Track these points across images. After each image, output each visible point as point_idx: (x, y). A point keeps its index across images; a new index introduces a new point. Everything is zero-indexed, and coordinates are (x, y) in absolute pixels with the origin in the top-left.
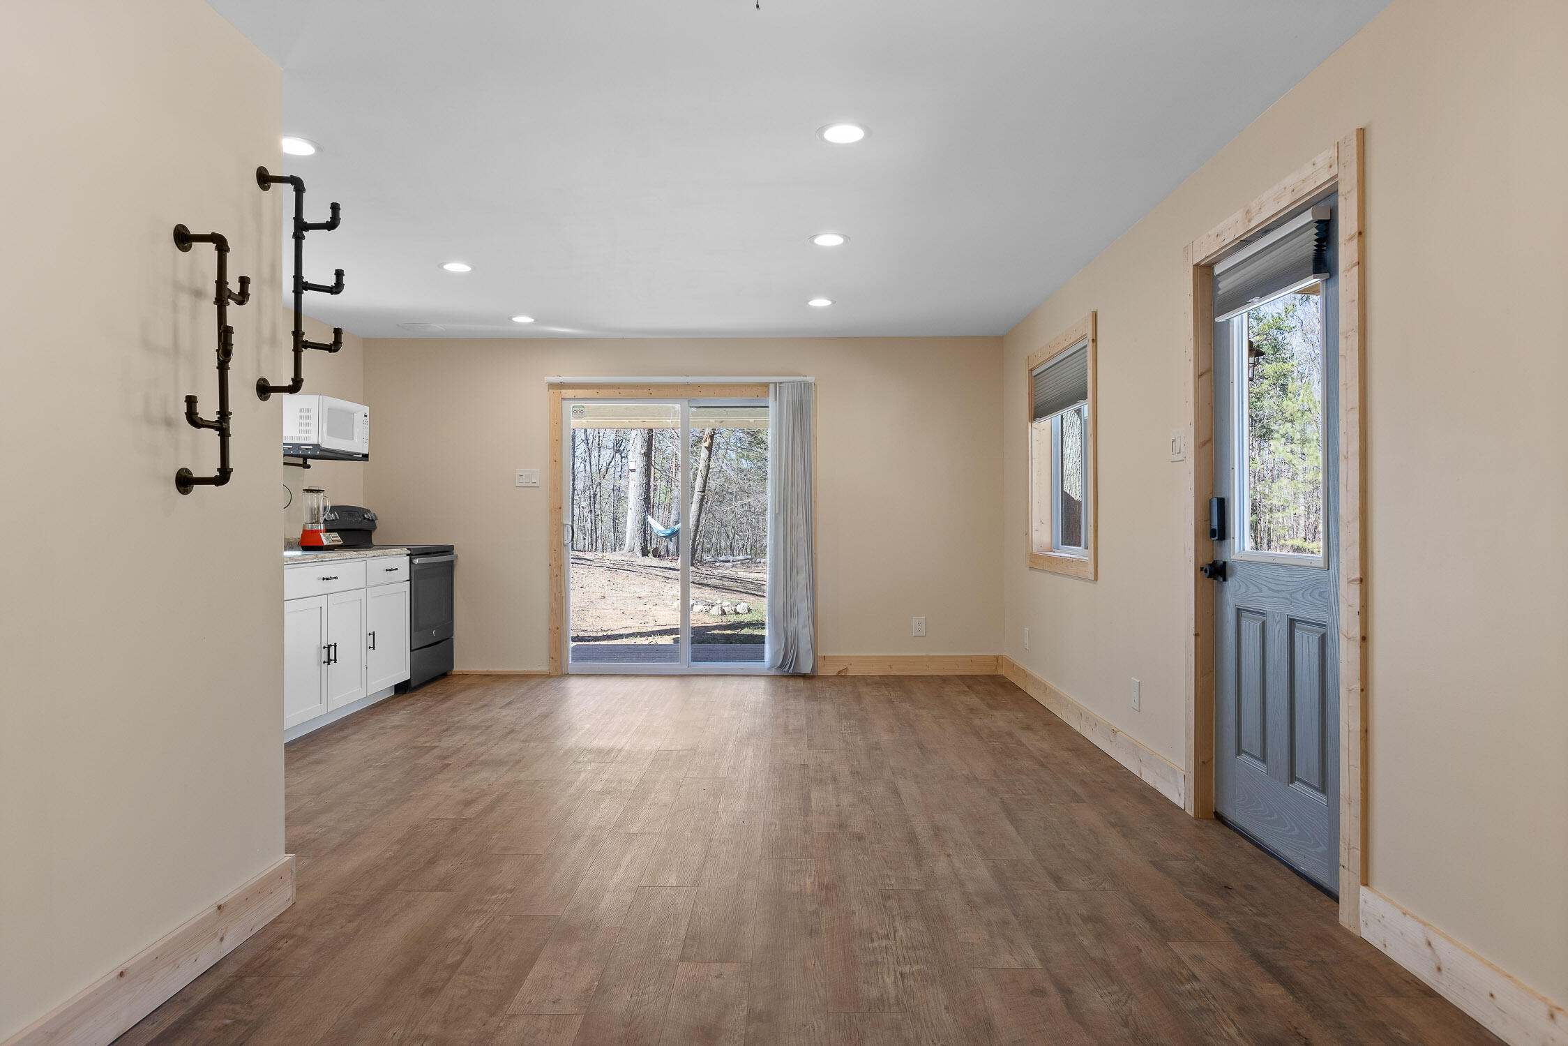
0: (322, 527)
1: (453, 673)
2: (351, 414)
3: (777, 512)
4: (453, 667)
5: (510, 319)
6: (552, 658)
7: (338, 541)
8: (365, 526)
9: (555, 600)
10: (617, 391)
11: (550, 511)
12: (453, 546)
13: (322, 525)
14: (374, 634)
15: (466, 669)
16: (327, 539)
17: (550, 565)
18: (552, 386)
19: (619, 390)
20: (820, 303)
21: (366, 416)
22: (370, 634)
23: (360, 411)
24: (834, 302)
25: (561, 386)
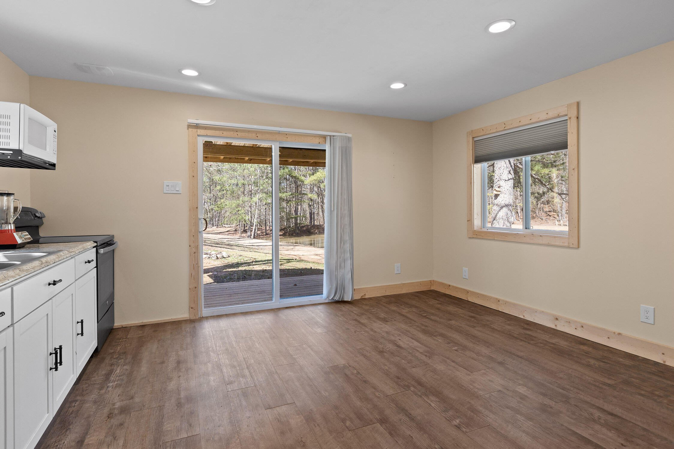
0: (12, 227)
1: (114, 328)
2: (44, 127)
3: (332, 210)
4: (114, 323)
5: (180, 71)
6: (192, 308)
7: (29, 238)
8: (36, 222)
9: (194, 269)
10: (236, 133)
11: (190, 210)
12: (114, 235)
13: (12, 225)
14: (82, 322)
15: (125, 323)
16: (20, 237)
17: (190, 246)
18: (190, 126)
19: (237, 133)
20: (397, 86)
21: (55, 131)
22: (78, 322)
23: (51, 126)
24: (406, 85)
25: (197, 126)
